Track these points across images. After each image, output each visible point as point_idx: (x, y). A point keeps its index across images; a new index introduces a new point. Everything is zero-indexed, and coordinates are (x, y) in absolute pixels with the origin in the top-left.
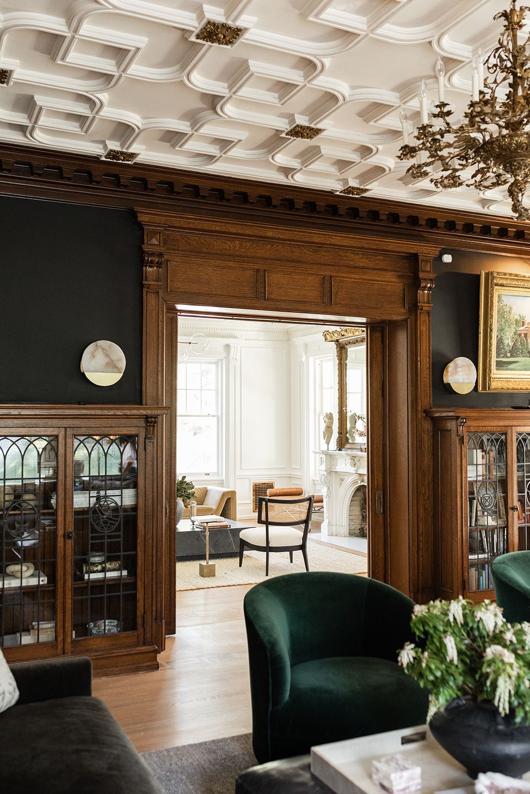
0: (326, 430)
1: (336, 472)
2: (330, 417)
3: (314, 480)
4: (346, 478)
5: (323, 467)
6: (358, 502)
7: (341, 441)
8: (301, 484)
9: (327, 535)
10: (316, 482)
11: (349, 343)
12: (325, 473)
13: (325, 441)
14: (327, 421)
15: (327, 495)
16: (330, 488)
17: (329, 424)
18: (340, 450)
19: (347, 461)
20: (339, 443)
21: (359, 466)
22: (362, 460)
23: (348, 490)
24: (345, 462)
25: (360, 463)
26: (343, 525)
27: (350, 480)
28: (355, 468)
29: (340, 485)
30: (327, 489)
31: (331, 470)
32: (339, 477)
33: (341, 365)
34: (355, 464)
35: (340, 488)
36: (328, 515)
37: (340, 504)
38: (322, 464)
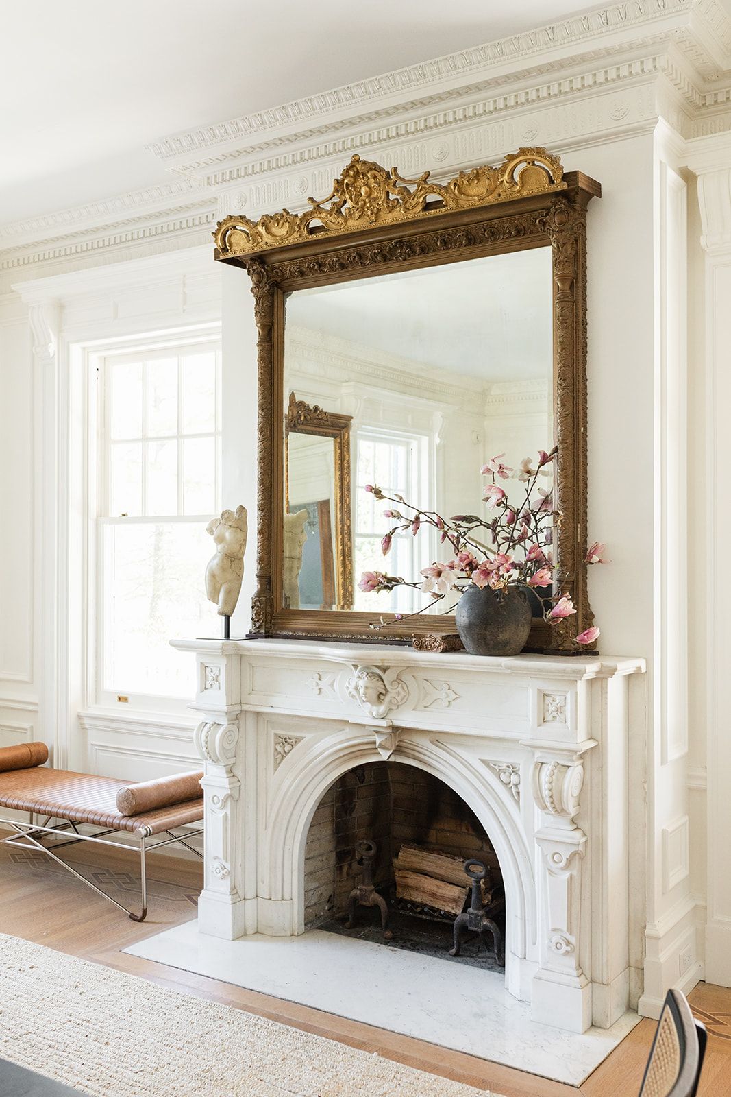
1: (258, 714)
2: (237, 521)
4: (307, 736)
5: (218, 699)
6: (327, 811)
7: (271, 605)
8: (32, 727)
9: (231, 938)
10: (86, 722)
11: (320, 265)
12: (224, 721)
14: (227, 535)
15: (229, 796)
16: (239, 772)
17: (236, 547)
18: (268, 636)
19: (326, 680)
20: (266, 614)
21: (399, 698)
22: (413, 676)
23: (315, 776)
24: (319, 682)
25: (405, 687)
26: (287, 896)
27: (333, 745)
28: (382, 708)
29: (278, 760)
30: (227, 772)
31: (245, 707)
32: (272, 732)
33: (272, 346)
34: (384, 692)
35: (276, 769)
36: (228, 866)
37: (275, 823)
38: (208, 686)
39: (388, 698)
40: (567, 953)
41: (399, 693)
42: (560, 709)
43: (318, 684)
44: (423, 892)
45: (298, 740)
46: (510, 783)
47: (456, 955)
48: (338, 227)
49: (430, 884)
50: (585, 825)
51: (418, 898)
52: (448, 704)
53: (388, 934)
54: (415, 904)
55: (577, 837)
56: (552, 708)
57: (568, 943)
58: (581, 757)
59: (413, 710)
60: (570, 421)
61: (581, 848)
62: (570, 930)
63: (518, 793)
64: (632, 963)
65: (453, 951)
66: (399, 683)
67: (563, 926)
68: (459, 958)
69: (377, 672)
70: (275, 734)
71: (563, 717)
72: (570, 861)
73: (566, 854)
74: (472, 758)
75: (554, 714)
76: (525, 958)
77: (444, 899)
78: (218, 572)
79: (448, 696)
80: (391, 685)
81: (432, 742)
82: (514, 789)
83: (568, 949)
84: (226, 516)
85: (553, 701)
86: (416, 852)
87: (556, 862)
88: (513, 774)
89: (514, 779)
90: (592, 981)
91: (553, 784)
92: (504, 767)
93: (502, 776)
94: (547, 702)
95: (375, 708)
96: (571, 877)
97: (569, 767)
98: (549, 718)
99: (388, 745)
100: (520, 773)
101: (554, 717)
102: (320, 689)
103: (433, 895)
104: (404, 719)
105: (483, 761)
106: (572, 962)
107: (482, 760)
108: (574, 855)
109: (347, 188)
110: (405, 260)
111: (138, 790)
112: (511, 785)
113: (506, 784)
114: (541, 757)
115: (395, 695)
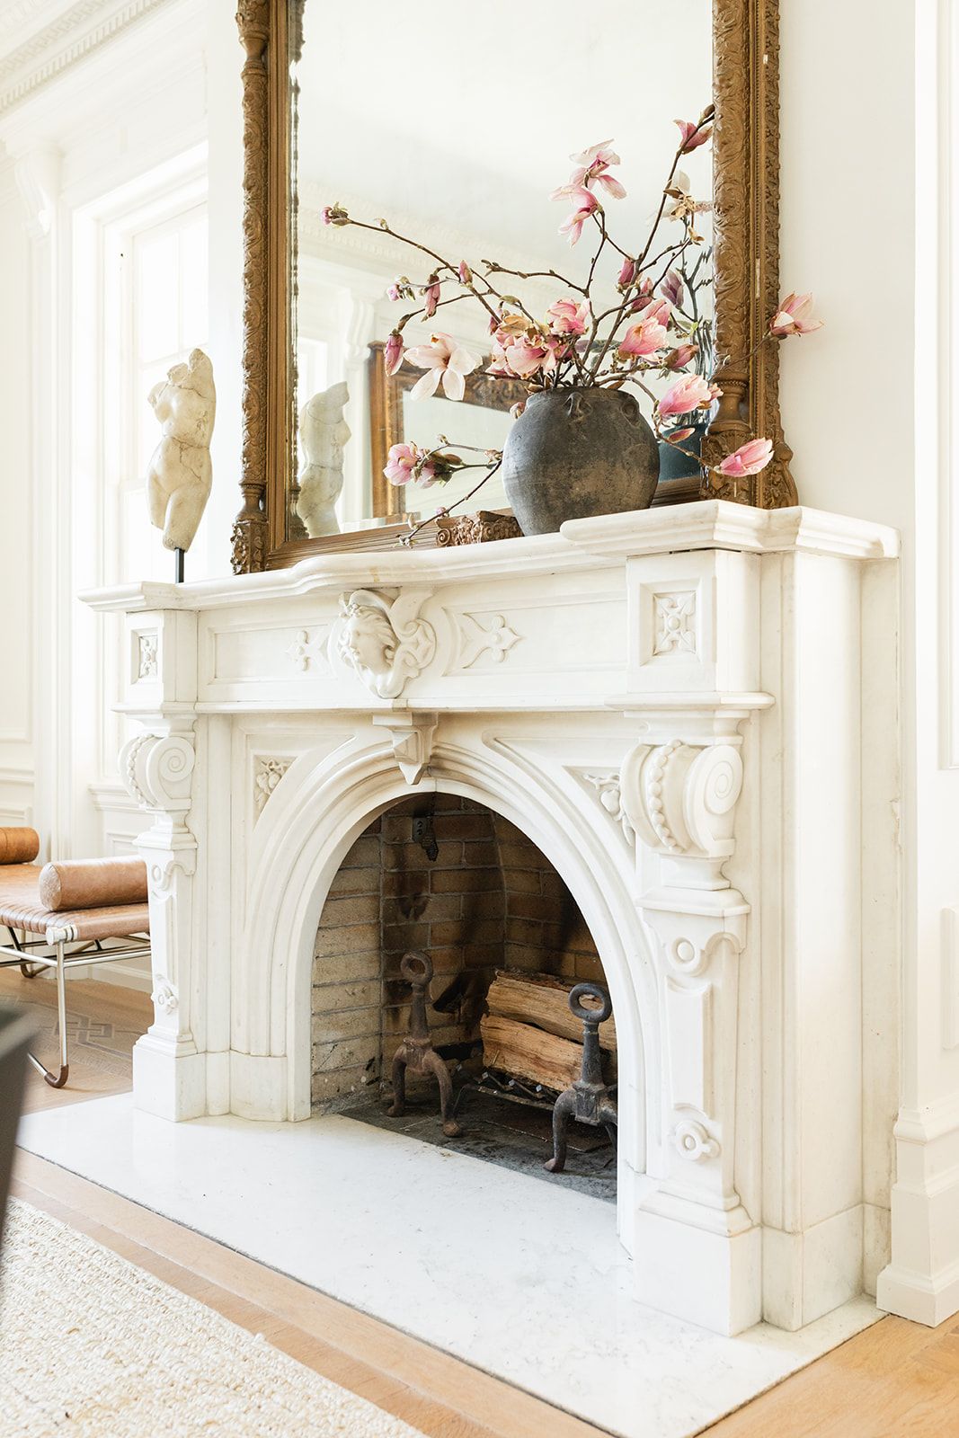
0: (169, 465)
1: (231, 719)
2: (192, 383)
3: (92, 792)
4: (300, 754)
5: (152, 692)
6: (364, 905)
7: (264, 535)
8: (30, 809)
9: (173, 1117)
10: (100, 798)
12: (164, 730)
13: (160, 535)
14: (174, 405)
15: (175, 867)
16: (196, 825)
17: (191, 424)
19: (315, 641)
20: (252, 550)
21: (418, 653)
22: (444, 609)
24: (305, 646)
25: (430, 632)
26: (277, 1050)
27: (341, 764)
28: (390, 677)
29: (260, 804)
30: (176, 825)
31: (201, 707)
32: (253, 752)
33: (266, 76)
34: (392, 644)
35: (256, 818)
36: (176, 991)
38: (143, 672)
39: (399, 655)
40: (705, 1159)
41: (417, 644)
42: (684, 623)
43: (302, 651)
44: (522, 1055)
45: (289, 761)
46: (618, 811)
47: (558, 1169)
49: (530, 1039)
50: (746, 881)
51: (515, 1066)
52: (501, 653)
53: (452, 1127)
54: (503, 1076)
55: (726, 904)
56: (668, 623)
57: (707, 1137)
58: (739, 728)
59: (445, 675)
60: (738, 38)
61: (731, 928)
62: (710, 1109)
63: (633, 831)
64: (870, 1194)
65: (552, 1162)
66: (419, 625)
67: (697, 1098)
68: (560, 1177)
70: (257, 757)
71: (689, 640)
72: (709, 955)
73: (700, 940)
74: (553, 767)
75: (674, 635)
76: (645, 1173)
77: (552, 1066)
78: (160, 471)
79: (500, 639)
80: (405, 627)
81: (486, 743)
82: (625, 824)
83: (706, 1148)
84: (175, 373)
85: (672, 607)
86: (519, 984)
87: (683, 961)
90: (763, 1224)
91: (664, 783)
93: (605, 798)
94: (659, 611)
95: (380, 677)
96: (712, 993)
97: (703, 748)
98: (664, 645)
99: (412, 754)
101: (673, 642)
102: (307, 660)
103: (537, 1060)
105: (573, 772)
106: (712, 1181)
107: (568, 768)
108: (716, 942)
111: (69, 869)
112: (619, 816)
113: (612, 815)
114: (651, 735)
115: (411, 649)
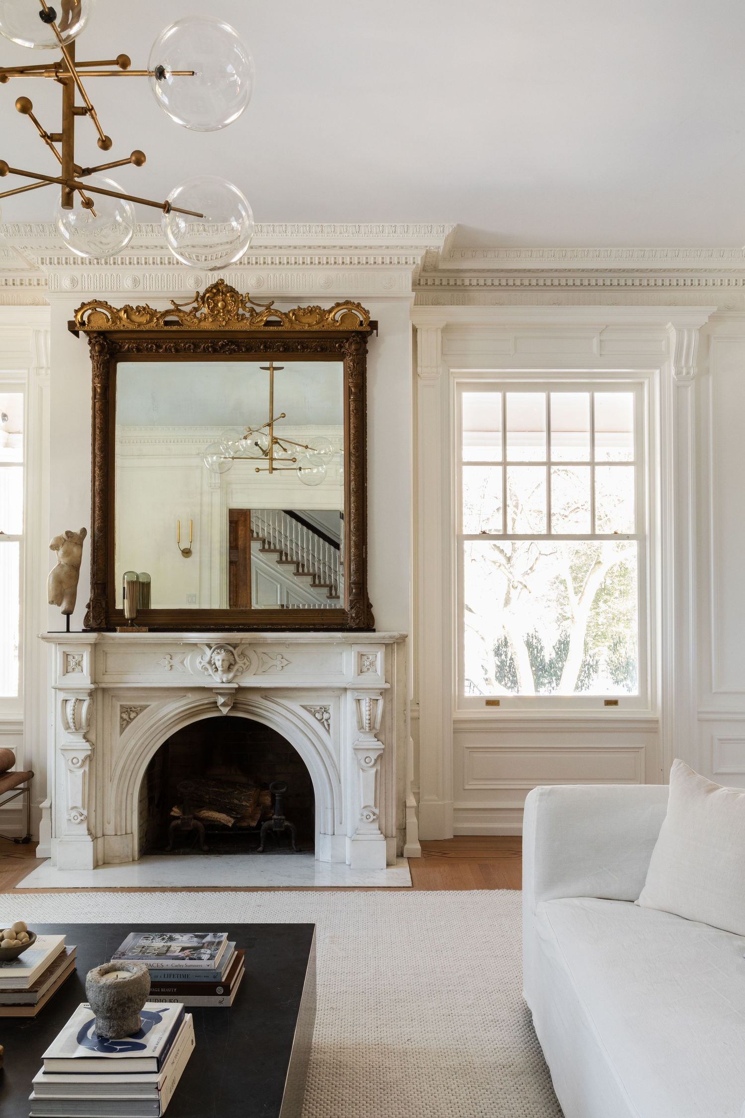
1: (106, 690)
2: (80, 539)
4: (153, 704)
5: (82, 680)
7: (107, 605)
9: (92, 868)
12: (84, 696)
15: (88, 757)
16: (93, 737)
19: (177, 659)
21: (244, 667)
22: (254, 651)
23: (157, 734)
24: (170, 660)
25: (248, 659)
26: (129, 831)
27: (176, 708)
28: (231, 675)
29: (124, 726)
30: (83, 738)
33: (107, 402)
34: (233, 663)
35: (121, 732)
36: (85, 813)
37: (121, 776)
38: (70, 669)
39: (236, 667)
40: (373, 821)
41: (244, 664)
42: (372, 664)
43: (170, 662)
45: (144, 708)
46: (323, 718)
47: (264, 851)
48: (191, 324)
52: (281, 668)
53: (206, 848)
55: (379, 745)
56: (366, 663)
57: (374, 814)
59: (254, 675)
61: (381, 752)
62: (375, 806)
63: (329, 725)
64: (397, 826)
65: (260, 849)
66: (244, 657)
67: (372, 803)
68: (267, 852)
69: (229, 648)
70: (121, 706)
71: (374, 669)
72: (376, 761)
73: (373, 756)
74: (295, 706)
75: (369, 667)
76: (334, 834)
79: (281, 663)
80: (239, 656)
81: (262, 698)
82: (326, 723)
83: (375, 817)
85: (367, 659)
87: (367, 763)
88: (325, 713)
89: (326, 716)
90: (386, 837)
91: (371, 711)
92: (318, 709)
93: (317, 715)
94: (363, 660)
95: (226, 675)
96: (377, 772)
97: (377, 700)
98: (365, 669)
99: (229, 703)
100: (329, 711)
101: (368, 669)
104: (249, 681)
105: (303, 707)
106: (376, 826)
107: (301, 706)
108: (378, 756)
109: (207, 300)
110: (230, 354)
112: (323, 720)
113: (320, 720)
114: (358, 696)
115: (243, 665)
